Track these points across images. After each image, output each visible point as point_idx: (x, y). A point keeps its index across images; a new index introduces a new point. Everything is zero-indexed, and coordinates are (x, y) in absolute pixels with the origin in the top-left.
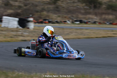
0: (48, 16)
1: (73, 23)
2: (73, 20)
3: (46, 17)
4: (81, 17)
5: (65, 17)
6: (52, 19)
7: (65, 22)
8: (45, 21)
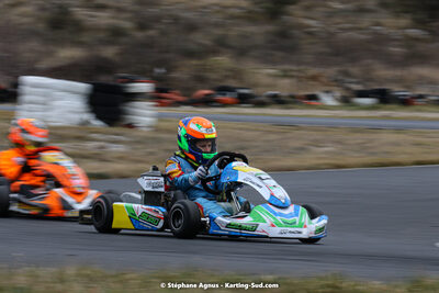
0: (237, 74)
1: (346, 101)
2: (348, 89)
3: (227, 77)
4: (383, 74)
5: (314, 78)
6: (255, 85)
7: (313, 97)
8: (220, 97)
